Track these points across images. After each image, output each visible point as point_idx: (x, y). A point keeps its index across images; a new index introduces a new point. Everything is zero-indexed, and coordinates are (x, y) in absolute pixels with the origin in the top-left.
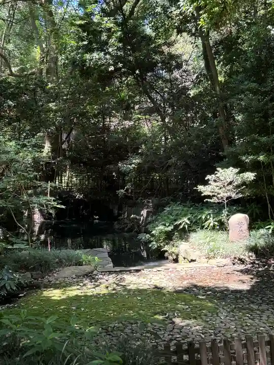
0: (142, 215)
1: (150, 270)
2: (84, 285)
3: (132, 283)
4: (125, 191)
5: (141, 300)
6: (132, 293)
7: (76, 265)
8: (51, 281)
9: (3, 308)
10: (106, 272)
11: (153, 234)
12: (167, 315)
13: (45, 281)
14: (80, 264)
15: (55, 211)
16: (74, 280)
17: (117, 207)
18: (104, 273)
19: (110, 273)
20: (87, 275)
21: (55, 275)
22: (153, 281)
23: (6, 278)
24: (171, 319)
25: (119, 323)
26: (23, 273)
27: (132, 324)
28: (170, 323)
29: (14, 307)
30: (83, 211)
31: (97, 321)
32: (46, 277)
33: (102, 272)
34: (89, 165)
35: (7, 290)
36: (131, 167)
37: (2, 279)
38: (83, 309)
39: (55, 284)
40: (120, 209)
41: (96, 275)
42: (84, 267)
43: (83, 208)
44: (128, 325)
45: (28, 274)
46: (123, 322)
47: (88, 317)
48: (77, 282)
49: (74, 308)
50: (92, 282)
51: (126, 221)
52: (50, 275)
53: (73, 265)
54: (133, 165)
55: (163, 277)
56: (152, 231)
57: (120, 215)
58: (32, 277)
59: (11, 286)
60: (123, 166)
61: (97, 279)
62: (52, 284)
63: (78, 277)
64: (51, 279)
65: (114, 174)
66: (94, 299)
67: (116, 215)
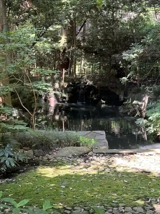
0: (144, 101)
1: (142, 154)
2: (78, 165)
3: (122, 165)
4: (128, 79)
5: (127, 183)
6: (120, 175)
7: (74, 145)
8: (50, 159)
9: (3, 182)
10: (101, 153)
11: (150, 119)
12: (149, 201)
13: (45, 158)
14: (78, 145)
15: (68, 95)
16: (71, 159)
17: (122, 93)
18: (98, 154)
19: (104, 155)
20: (83, 156)
21: (55, 153)
22: (142, 165)
23: (7, 155)
24: (152, 205)
25: (101, 205)
26: (27, 150)
27: (114, 207)
28: (151, 209)
29: (12, 182)
30: (92, 96)
31: (82, 202)
32: (47, 155)
33: (97, 153)
34: (100, 54)
35: (6, 166)
36: (133, 56)
37: (3, 156)
38: (71, 188)
39: (53, 162)
40: (126, 95)
41: (91, 156)
42: (81, 148)
43: (93, 94)
44: (110, 208)
45: (31, 152)
46: (106, 205)
47: (74, 196)
48: (73, 161)
49: (63, 187)
50: (86, 162)
51: (130, 106)
52: (50, 153)
53: (72, 146)
54: (136, 55)
55: (153, 161)
56: (149, 117)
57: (125, 100)
58: (34, 155)
59: (11, 163)
60: (126, 56)
61: (91, 159)
62: (51, 162)
63: (74, 156)
64: (50, 157)
65: (120, 63)
66: (84, 179)
67: (122, 100)
